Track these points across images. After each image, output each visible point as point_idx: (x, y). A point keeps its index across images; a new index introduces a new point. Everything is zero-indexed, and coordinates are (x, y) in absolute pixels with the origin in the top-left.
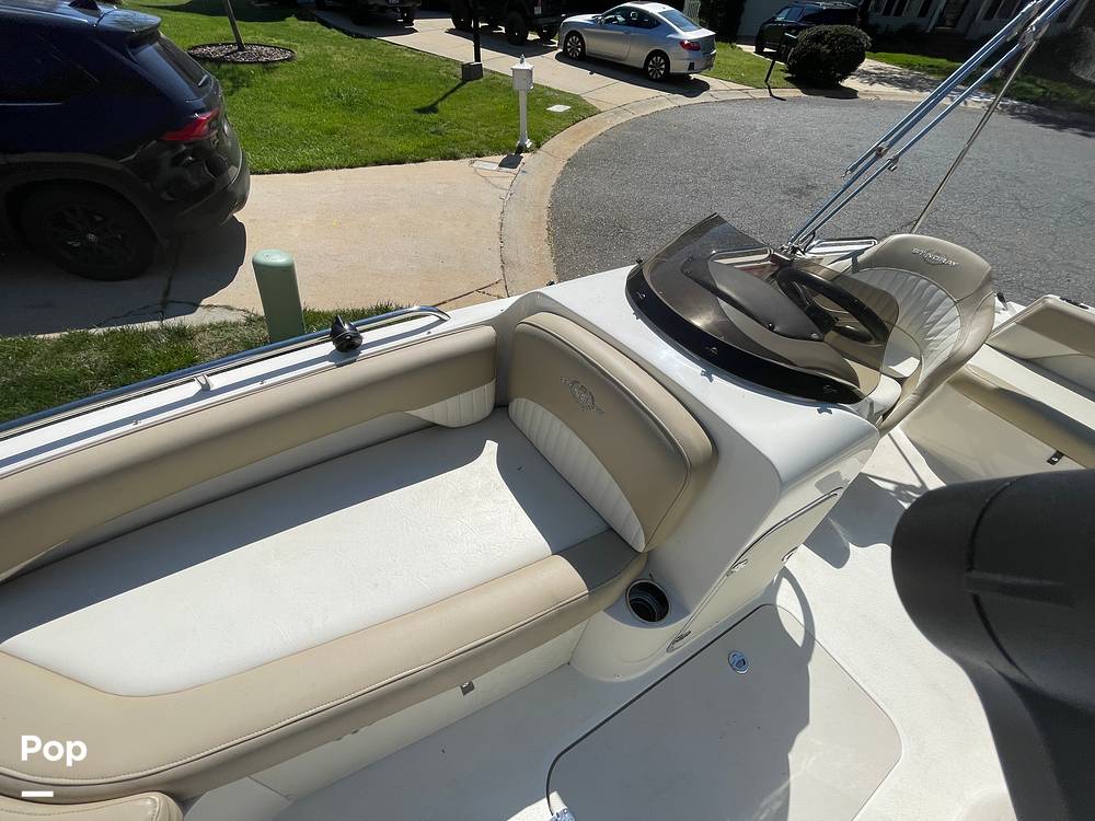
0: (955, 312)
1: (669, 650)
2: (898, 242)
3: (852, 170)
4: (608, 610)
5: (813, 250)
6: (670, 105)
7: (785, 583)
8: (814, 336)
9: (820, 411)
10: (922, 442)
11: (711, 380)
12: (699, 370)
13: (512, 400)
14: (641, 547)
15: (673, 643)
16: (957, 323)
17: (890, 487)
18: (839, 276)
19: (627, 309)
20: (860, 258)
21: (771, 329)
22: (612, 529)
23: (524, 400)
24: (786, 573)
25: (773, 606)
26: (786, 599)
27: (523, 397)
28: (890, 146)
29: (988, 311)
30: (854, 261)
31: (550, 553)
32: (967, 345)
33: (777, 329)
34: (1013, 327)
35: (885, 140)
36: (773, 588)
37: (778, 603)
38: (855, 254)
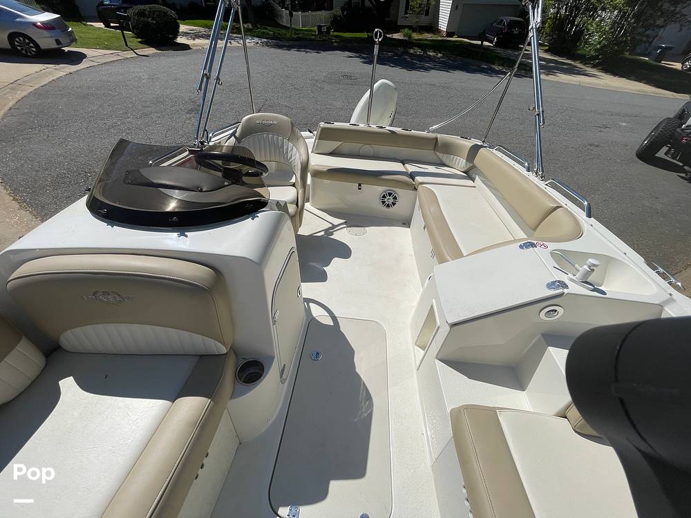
0: (291, 145)
1: (283, 381)
2: (248, 120)
3: (200, 88)
4: (233, 396)
5: (212, 140)
6: (61, 74)
7: (311, 304)
8: (226, 183)
9: (253, 219)
10: (322, 207)
11: (187, 236)
12: (175, 235)
13: (59, 338)
14: (224, 350)
15: (281, 377)
16: (295, 149)
17: (322, 233)
18: (233, 148)
19: (102, 226)
20: (237, 135)
21: (201, 191)
22: (201, 356)
23: (69, 331)
24: (308, 301)
25: (314, 319)
26: (317, 311)
27: (66, 330)
28: (210, 71)
29: (301, 138)
30: (235, 137)
31: (171, 403)
32: (304, 157)
33: (204, 190)
34: (318, 142)
35: (205, 69)
36: (308, 311)
37: (315, 316)
38: (233, 134)
